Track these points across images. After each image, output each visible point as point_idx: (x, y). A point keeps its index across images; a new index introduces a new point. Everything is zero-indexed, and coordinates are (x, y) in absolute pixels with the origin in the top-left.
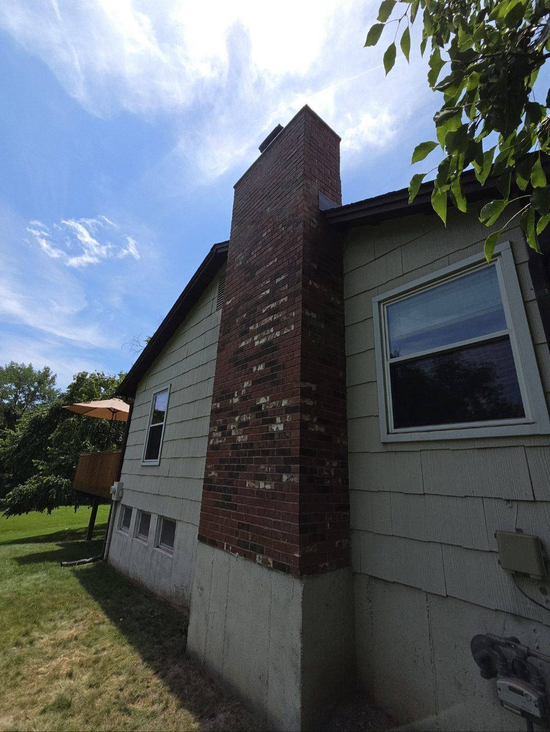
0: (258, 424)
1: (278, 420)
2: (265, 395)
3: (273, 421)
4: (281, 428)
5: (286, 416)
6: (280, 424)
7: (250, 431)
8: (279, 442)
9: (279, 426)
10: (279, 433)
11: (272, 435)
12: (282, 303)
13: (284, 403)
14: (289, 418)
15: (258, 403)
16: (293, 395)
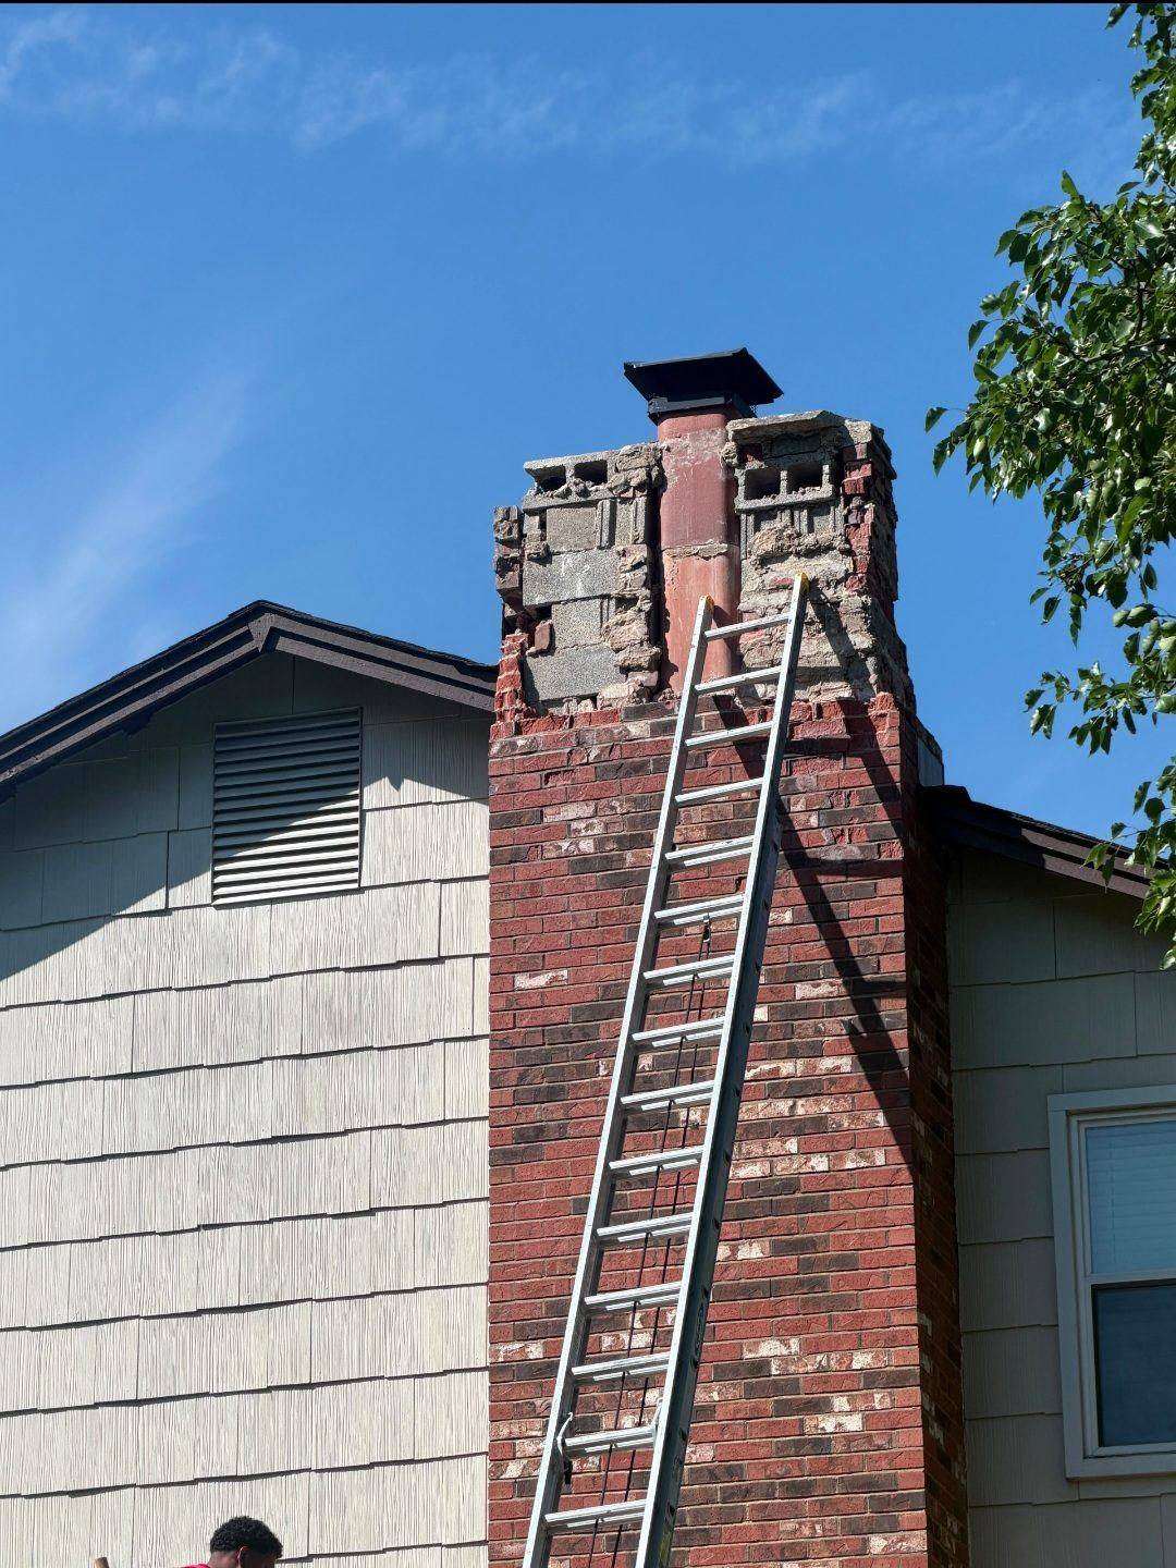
0: (756, 1414)
1: (840, 1402)
2: (781, 1334)
3: (822, 1407)
4: (854, 1424)
5: (872, 1395)
6: (850, 1413)
7: (722, 1434)
8: (847, 1459)
9: (843, 1419)
10: (850, 1438)
11: (821, 1444)
12: (830, 1072)
13: (861, 1360)
14: (879, 1399)
15: (748, 1355)
16: (891, 1342)
